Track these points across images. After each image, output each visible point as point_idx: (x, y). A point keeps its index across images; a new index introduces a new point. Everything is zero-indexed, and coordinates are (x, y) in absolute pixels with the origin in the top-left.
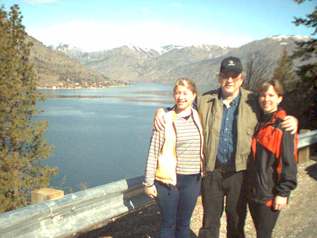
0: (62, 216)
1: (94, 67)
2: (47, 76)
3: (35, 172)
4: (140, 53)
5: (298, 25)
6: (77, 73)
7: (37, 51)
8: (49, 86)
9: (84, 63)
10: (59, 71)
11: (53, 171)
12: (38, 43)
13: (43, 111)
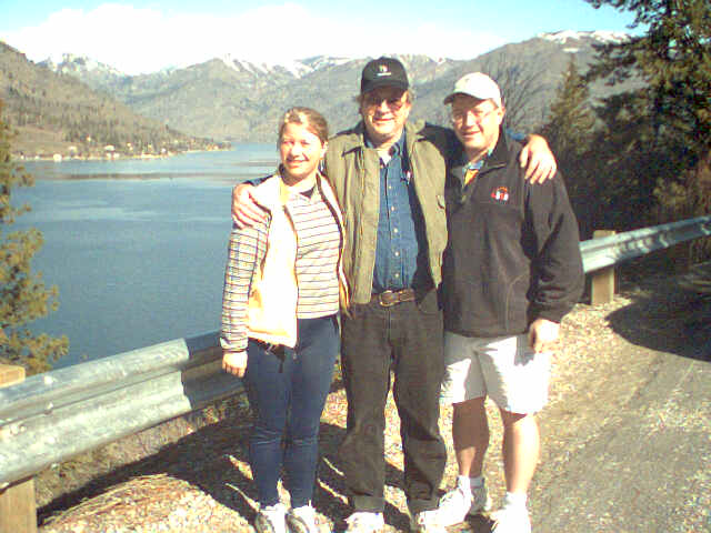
0: (22, 425)
1: (146, 109)
2: (39, 131)
3: (16, 349)
4: (251, 74)
5: (598, 7)
6: (108, 122)
7: (14, 75)
8: (47, 153)
9: (125, 99)
10: (68, 119)
11: (57, 347)
12: (14, 57)
13: (29, 210)
